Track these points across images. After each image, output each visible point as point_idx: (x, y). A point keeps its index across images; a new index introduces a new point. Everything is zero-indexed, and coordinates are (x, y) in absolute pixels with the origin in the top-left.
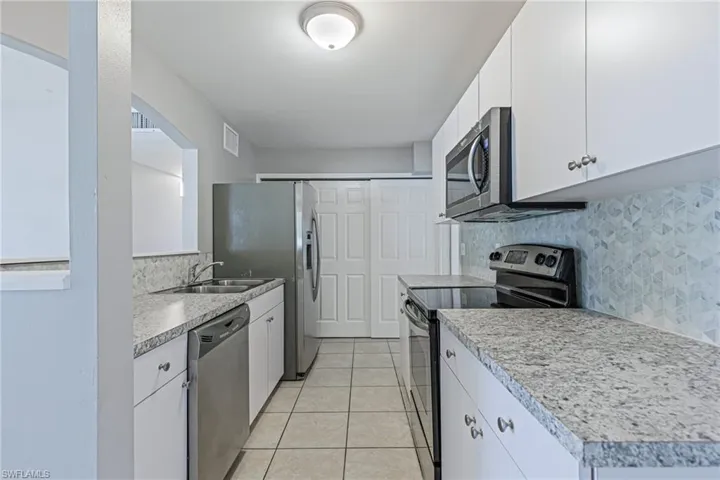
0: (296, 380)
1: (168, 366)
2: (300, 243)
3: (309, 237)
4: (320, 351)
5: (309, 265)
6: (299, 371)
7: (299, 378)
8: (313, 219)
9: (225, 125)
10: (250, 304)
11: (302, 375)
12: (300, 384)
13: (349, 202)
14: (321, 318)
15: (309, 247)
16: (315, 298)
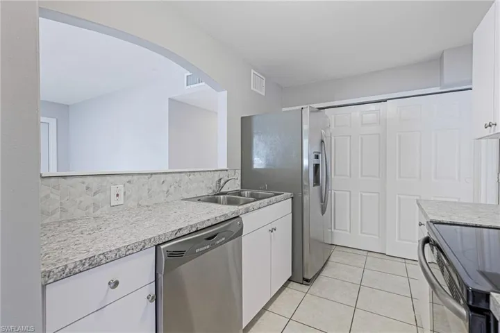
0: (302, 284)
1: (116, 283)
2: (306, 162)
3: (317, 157)
4: (332, 258)
5: (317, 182)
6: (306, 277)
7: (305, 282)
8: (322, 141)
9: (253, 71)
10: (244, 218)
11: (308, 281)
12: (305, 288)
13: (362, 124)
14: (335, 228)
15: (317, 167)
16: (323, 212)
